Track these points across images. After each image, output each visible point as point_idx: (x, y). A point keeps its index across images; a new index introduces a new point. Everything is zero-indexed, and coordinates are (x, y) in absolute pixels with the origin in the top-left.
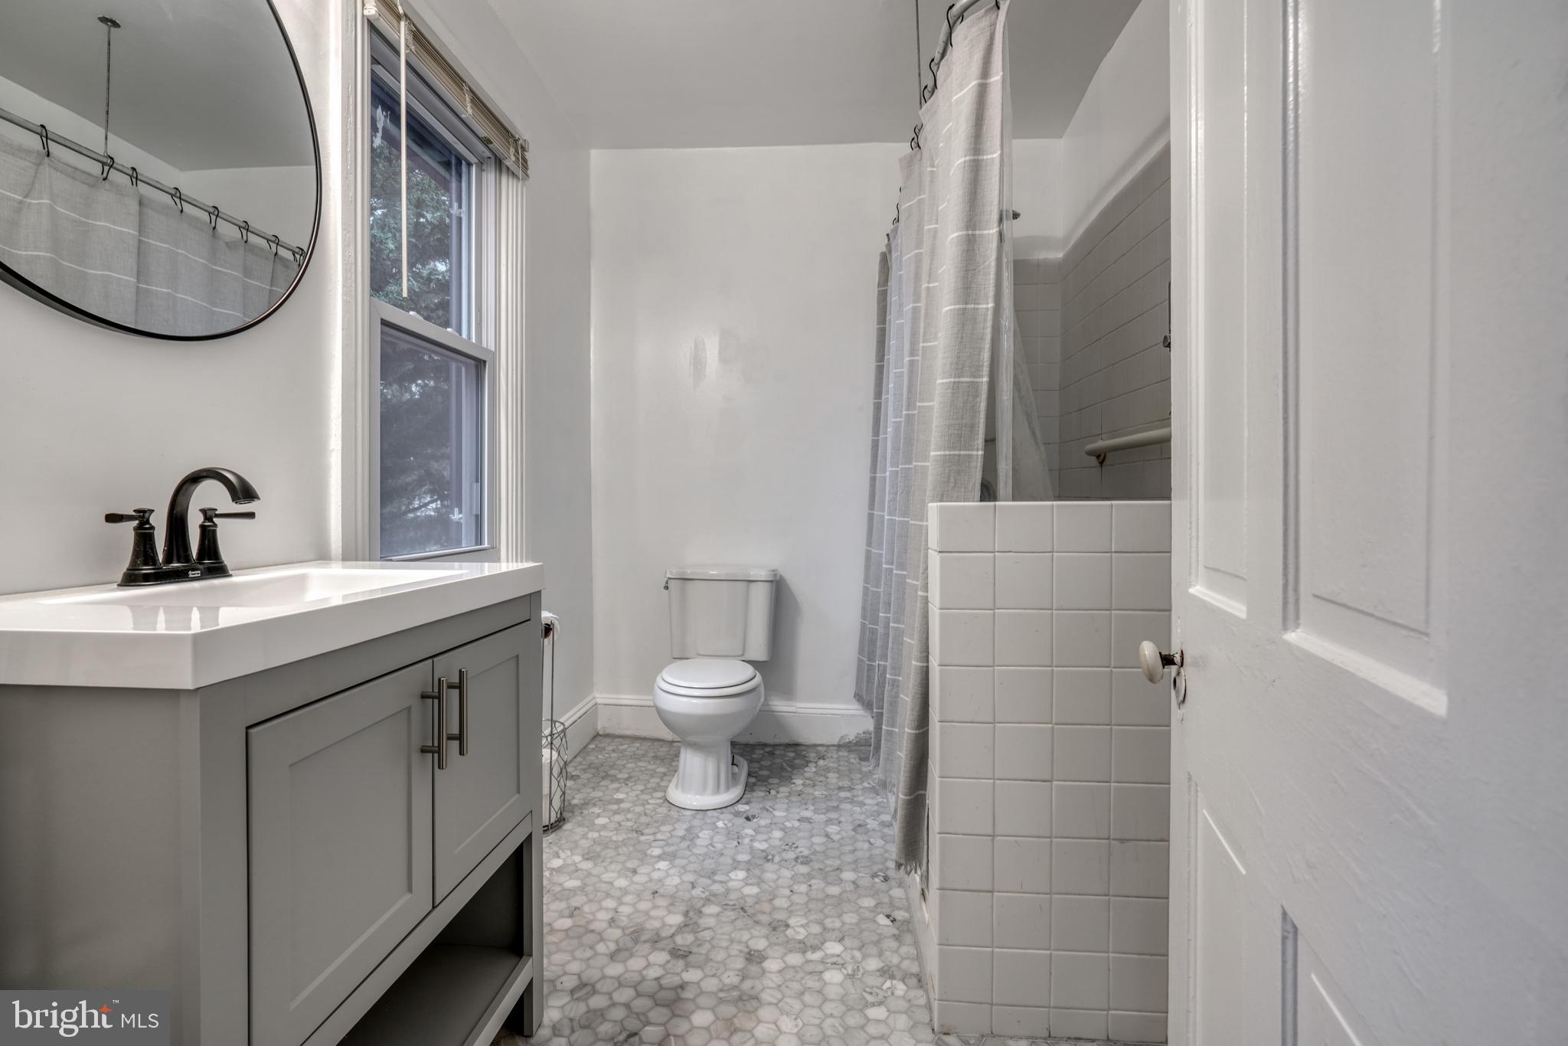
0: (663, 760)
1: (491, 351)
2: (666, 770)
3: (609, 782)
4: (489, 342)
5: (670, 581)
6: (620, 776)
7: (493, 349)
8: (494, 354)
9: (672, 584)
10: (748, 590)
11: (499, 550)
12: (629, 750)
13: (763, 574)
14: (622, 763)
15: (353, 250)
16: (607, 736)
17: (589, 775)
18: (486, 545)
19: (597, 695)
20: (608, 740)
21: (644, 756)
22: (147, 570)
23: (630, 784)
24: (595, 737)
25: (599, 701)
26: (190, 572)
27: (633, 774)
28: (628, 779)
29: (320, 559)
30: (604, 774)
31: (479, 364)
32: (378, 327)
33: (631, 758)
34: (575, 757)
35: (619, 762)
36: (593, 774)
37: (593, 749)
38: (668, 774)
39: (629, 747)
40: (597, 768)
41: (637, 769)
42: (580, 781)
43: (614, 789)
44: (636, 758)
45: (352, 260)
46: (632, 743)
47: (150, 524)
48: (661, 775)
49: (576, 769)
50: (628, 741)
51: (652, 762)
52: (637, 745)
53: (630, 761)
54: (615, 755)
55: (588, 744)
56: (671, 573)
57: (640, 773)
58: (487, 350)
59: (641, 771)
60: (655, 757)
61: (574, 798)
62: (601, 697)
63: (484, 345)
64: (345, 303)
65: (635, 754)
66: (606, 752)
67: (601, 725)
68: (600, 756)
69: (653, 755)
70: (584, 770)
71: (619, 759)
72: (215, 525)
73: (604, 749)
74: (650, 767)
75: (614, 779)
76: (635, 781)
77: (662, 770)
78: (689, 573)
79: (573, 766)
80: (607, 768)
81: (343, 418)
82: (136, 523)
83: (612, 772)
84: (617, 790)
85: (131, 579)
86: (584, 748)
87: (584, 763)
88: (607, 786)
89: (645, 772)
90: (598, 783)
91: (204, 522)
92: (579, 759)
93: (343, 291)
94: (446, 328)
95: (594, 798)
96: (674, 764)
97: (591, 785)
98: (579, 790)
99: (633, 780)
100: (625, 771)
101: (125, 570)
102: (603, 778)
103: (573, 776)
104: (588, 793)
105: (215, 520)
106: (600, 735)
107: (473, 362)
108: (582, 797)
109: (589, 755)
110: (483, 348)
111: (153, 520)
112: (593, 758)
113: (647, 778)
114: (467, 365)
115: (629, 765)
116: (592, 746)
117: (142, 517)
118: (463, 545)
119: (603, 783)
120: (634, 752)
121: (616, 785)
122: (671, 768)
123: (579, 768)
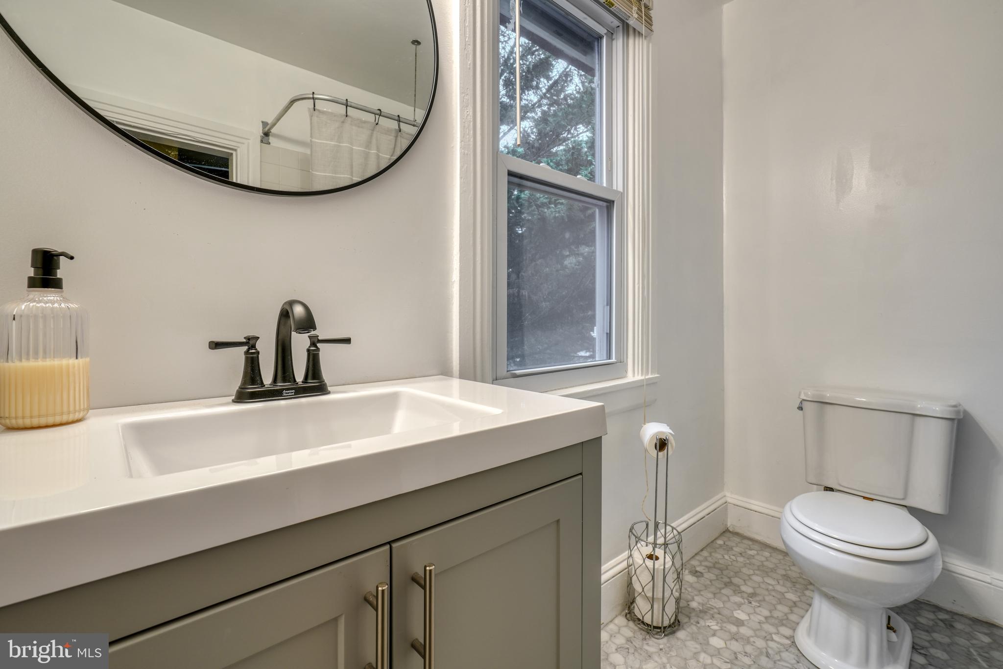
0: (794, 583)
1: (620, 192)
2: (798, 599)
3: (731, 592)
4: (618, 185)
5: (803, 402)
6: (743, 588)
7: (620, 189)
8: (622, 194)
9: (806, 405)
10: (912, 427)
11: (627, 364)
12: (758, 557)
13: (938, 409)
14: (748, 573)
15: (471, 110)
16: (737, 534)
17: (713, 577)
18: (613, 360)
19: (728, 494)
20: (737, 539)
21: (773, 570)
22: (251, 389)
23: (754, 604)
24: (724, 532)
25: (729, 500)
26: (284, 391)
27: (758, 591)
28: (753, 595)
29: (442, 374)
30: (728, 580)
31: (609, 204)
32: (504, 179)
33: (758, 570)
34: (702, 550)
35: (744, 570)
36: (717, 576)
37: (721, 546)
38: (799, 604)
39: (758, 554)
40: (721, 570)
41: (763, 586)
42: (702, 580)
43: (735, 603)
44: (766, 572)
45: (470, 118)
46: (762, 550)
47: (256, 349)
48: (791, 604)
49: (701, 565)
50: (756, 547)
51: (781, 582)
52: (767, 554)
53: (757, 572)
54: (741, 559)
55: (716, 539)
56: (806, 394)
57: (767, 593)
58: (617, 192)
59: (767, 590)
60: (786, 577)
61: (693, 600)
62: (731, 496)
63: (615, 188)
64: (463, 156)
65: (763, 566)
66: (734, 553)
67: (731, 522)
68: (726, 557)
69: (784, 572)
70: (708, 568)
71: (745, 565)
72: (318, 349)
73: (732, 549)
74: (779, 588)
75: (737, 591)
76: (759, 601)
77: (791, 596)
78: (828, 396)
79: (698, 560)
80: (732, 574)
81: (460, 254)
82: (245, 348)
83: (736, 580)
84: (739, 606)
85: (242, 397)
86: (712, 542)
87: (710, 559)
88: (728, 597)
89: (773, 593)
90: (721, 589)
91: (310, 347)
92: (705, 553)
93: (461, 145)
94: (576, 175)
95: (712, 608)
96: (807, 593)
97: (713, 589)
98: (700, 591)
99: (757, 599)
100: (749, 583)
101: (237, 388)
102: (726, 585)
103: (697, 572)
104: (708, 599)
105: (319, 345)
106: (730, 532)
107: (605, 204)
108: (701, 601)
109: (715, 552)
110: (614, 190)
111: (259, 345)
112: (719, 556)
113: (774, 602)
114: (600, 207)
115: (755, 578)
116: (720, 542)
117: (250, 342)
118: (597, 359)
119: (724, 591)
120: (762, 562)
121: (737, 599)
122: (804, 599)
123: (704, 563)
